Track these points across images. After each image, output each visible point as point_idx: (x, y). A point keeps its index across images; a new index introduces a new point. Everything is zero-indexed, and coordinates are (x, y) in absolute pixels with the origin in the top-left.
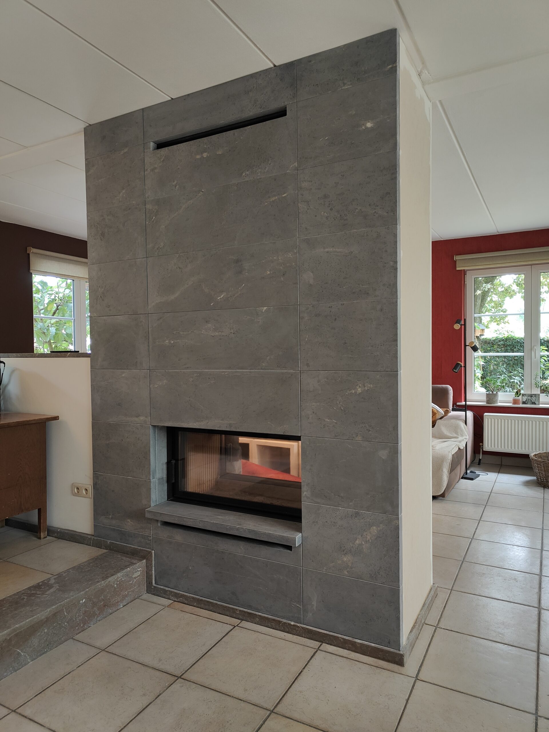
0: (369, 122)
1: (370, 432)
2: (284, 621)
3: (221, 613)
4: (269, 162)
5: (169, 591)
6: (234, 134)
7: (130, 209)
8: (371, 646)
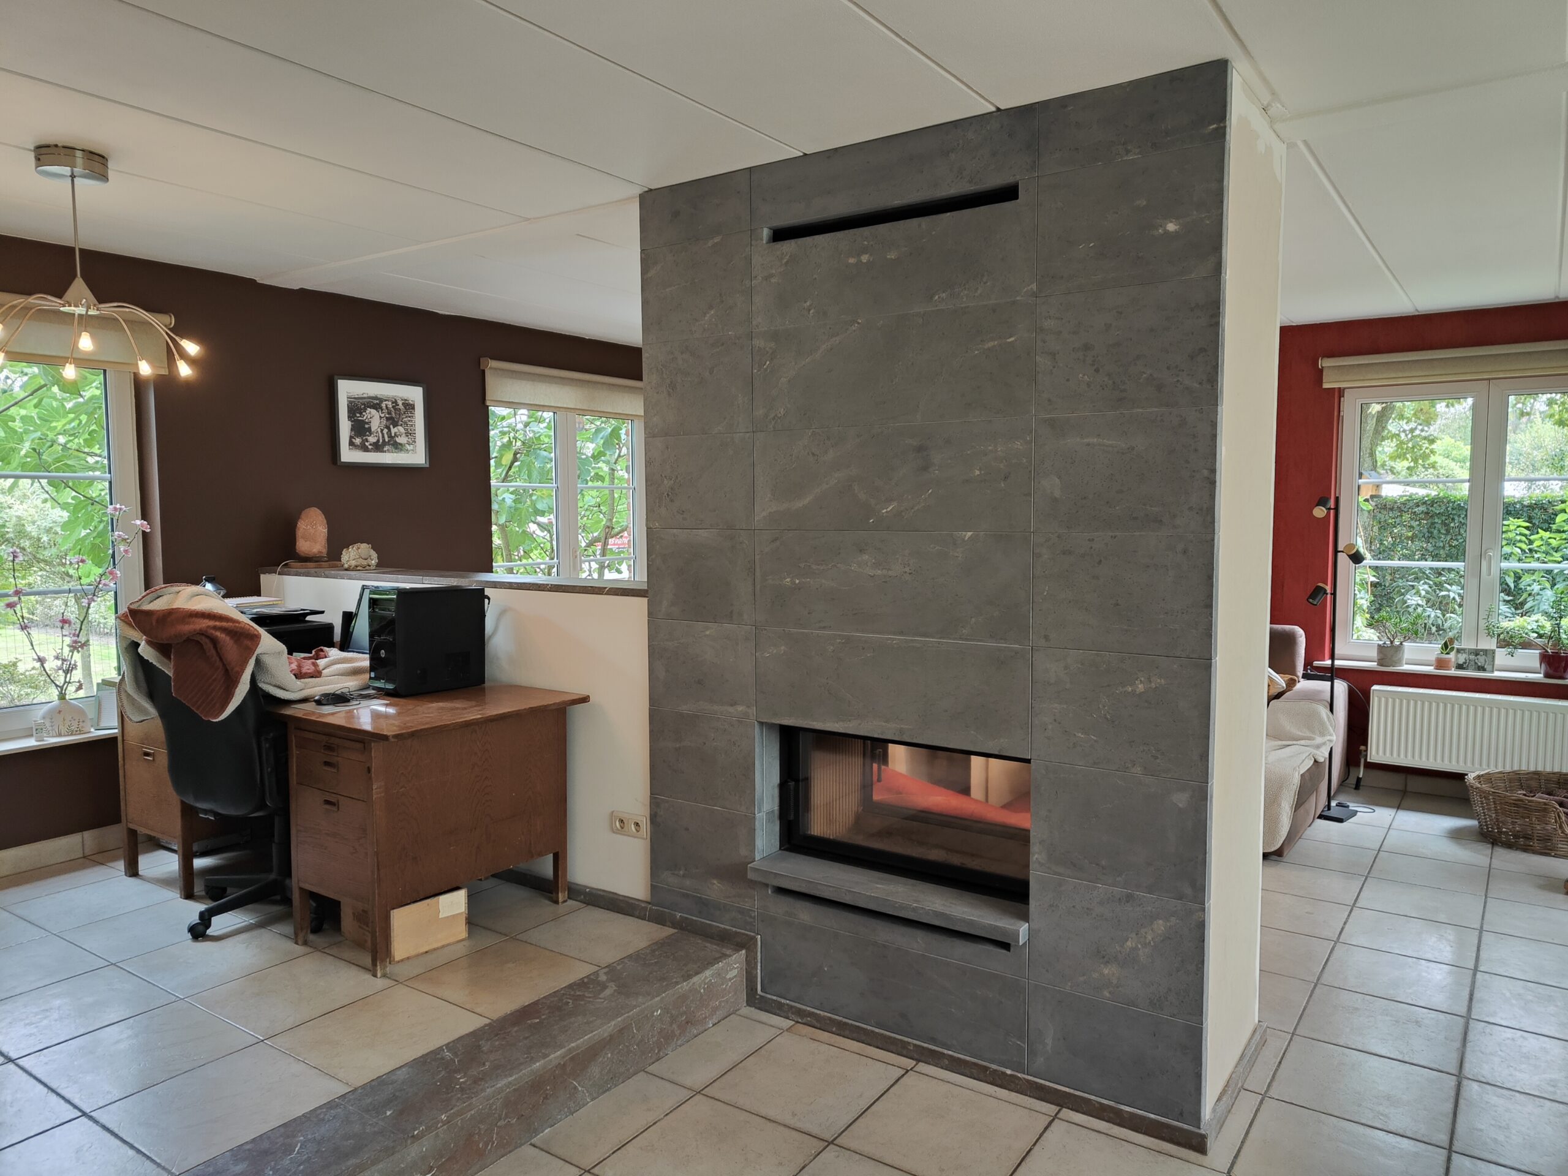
0: (1171, 222)
1: (1158, 761)
2: (994, 1067)
3: (880, 1046)
4: (985, 280)
5: (787, 1005)
6: (920, 225)
7: (723, 344)
8: (1149, 1118)
